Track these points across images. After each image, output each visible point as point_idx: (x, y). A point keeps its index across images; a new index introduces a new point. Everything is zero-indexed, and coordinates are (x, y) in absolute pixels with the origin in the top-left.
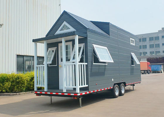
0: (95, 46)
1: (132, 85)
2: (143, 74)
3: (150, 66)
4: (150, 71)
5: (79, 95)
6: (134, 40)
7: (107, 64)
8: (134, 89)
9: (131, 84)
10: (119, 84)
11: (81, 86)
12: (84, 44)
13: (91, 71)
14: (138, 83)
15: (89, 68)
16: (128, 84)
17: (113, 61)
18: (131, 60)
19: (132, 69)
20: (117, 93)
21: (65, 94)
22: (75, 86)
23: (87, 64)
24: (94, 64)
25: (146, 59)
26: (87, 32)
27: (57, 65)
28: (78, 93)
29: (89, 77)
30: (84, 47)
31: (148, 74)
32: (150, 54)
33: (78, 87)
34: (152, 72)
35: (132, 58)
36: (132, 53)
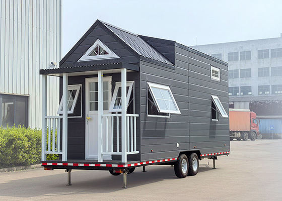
0: (151, 85)
1: (211, 157)
2: (239, 139)
3: (255, 121)
4: (257, 134)
5: (126, 166)
6: (218, 70)
7: (169, 117)
8: (216, 167)
9: (210, 155)
10: (188, 154)
11: (129, 153)
12: (134, 81)
13: (144, 128)
14: (224, 154)
15: (142, 122)
16: (205, 155)
17: (179, 112)
18: (211, 110)
19: (213, 127)
20: (184, 170)
21: (102, 165)
22: (120, 151)
23: (138, 115)
24: (148, 116)
25: (248, 103)
26: (139, 63)
27: (81, 117)
28: (124, 164)
29: (141, 138)
30: (133, 87)
31: (252, 140)
32: (259, 90)
33: (125, 154)
34: (261, 136)
35: (213, 105)
36: (213, 97)
